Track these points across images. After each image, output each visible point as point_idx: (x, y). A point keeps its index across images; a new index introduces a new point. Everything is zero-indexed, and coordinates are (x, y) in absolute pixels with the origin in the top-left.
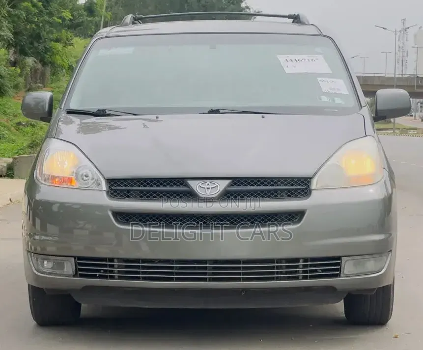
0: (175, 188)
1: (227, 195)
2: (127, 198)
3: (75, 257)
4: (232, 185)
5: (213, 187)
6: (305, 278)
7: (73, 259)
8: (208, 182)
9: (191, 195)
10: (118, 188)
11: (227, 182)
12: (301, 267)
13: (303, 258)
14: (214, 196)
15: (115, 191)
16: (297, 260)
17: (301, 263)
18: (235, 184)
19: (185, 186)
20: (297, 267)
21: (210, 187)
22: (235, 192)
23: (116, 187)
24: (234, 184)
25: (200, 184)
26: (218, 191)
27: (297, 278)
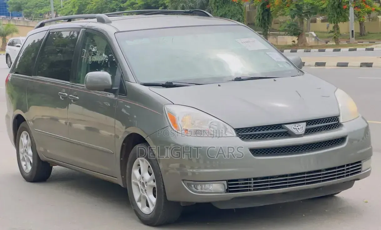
0: (277, 131)
2: (251, 140)
3: (226, 180)
5: (300, 127)
7: (226, 181)
8: (297, 125)
9: (288, 134)
10: (243, 134)
11: (305, 124)
13: (346, 165)
15: (242, 136)
17: (346, 168)
18: (308, 124)
19: (283, 128)
22: (309, 129)
23: (241, 133)
25: (293, 127)
26: (304, 130)
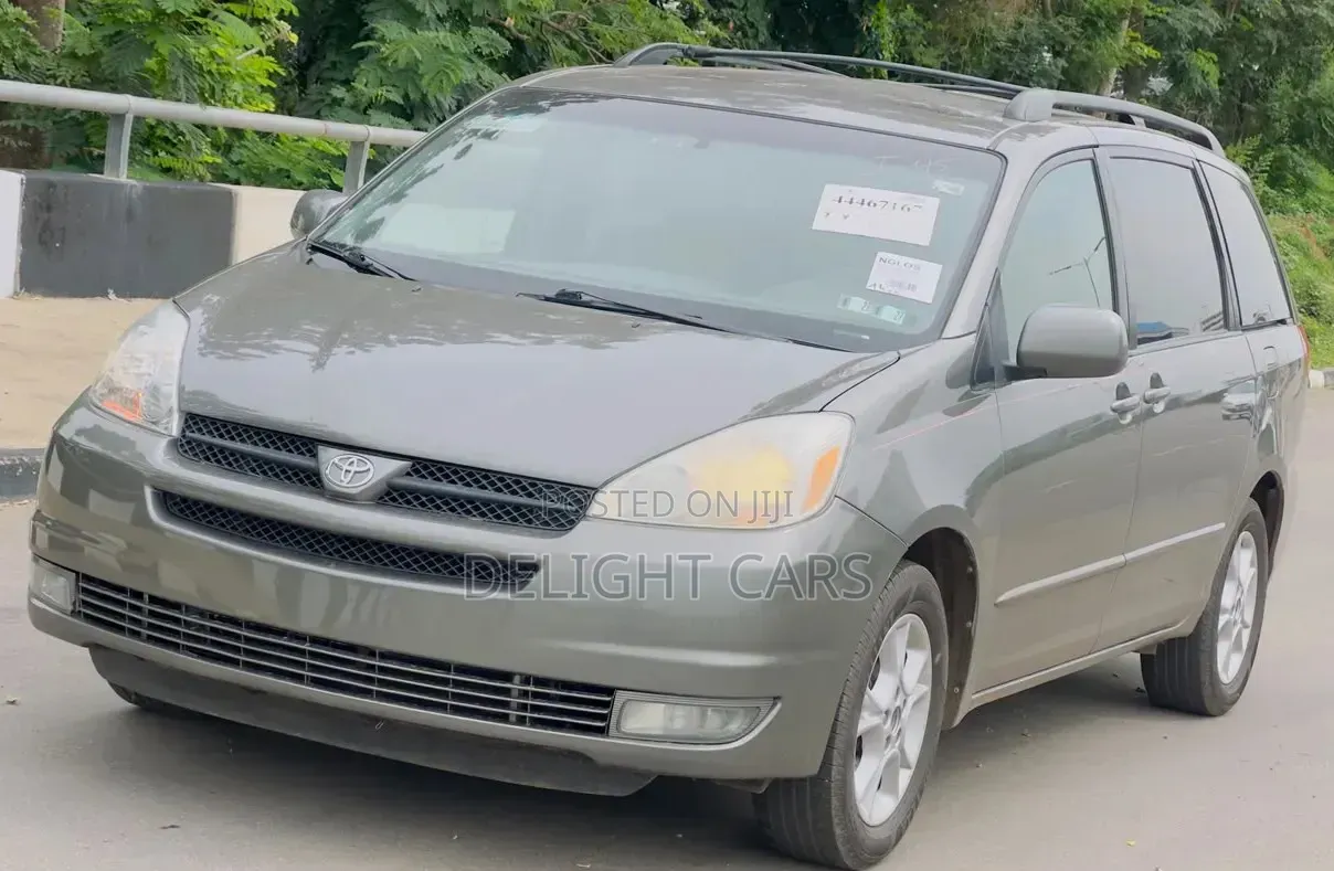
1: (391, 496)
2: (204, 462)
3: (77, 574)
4: (408, 474)
5: (358, 469)
6: (521, 721)
7: (73, 575)
8: (354, 458)
10: (196, 435)
11: (398, 465)
12: (515, 693)
13: (521, 674)
14: (354, 491)
16: (507, 676)
17: (515, 686)
18: (417, 471)
19: (311, 457)
20: (507, 692)
21: (354, 468)
22: (412, 491)
23: (193, 432)
24: (414, 471)
25: (336, 460)
26: (366, 480)
27: (504, 718)
